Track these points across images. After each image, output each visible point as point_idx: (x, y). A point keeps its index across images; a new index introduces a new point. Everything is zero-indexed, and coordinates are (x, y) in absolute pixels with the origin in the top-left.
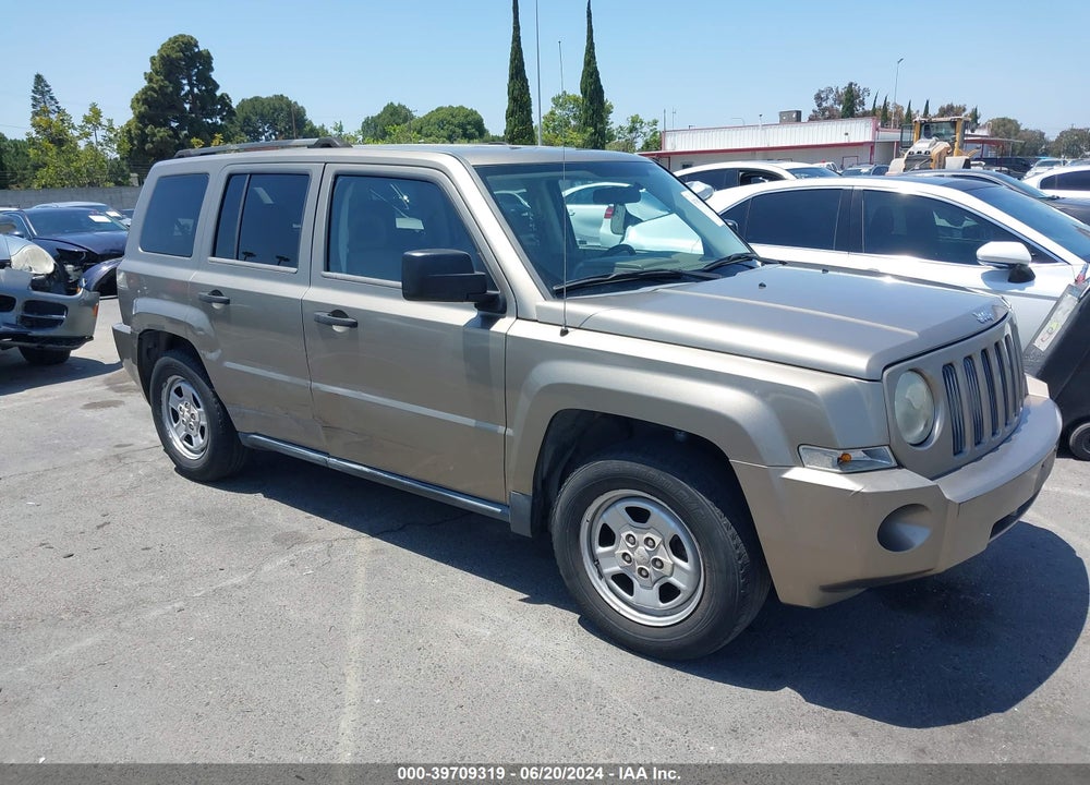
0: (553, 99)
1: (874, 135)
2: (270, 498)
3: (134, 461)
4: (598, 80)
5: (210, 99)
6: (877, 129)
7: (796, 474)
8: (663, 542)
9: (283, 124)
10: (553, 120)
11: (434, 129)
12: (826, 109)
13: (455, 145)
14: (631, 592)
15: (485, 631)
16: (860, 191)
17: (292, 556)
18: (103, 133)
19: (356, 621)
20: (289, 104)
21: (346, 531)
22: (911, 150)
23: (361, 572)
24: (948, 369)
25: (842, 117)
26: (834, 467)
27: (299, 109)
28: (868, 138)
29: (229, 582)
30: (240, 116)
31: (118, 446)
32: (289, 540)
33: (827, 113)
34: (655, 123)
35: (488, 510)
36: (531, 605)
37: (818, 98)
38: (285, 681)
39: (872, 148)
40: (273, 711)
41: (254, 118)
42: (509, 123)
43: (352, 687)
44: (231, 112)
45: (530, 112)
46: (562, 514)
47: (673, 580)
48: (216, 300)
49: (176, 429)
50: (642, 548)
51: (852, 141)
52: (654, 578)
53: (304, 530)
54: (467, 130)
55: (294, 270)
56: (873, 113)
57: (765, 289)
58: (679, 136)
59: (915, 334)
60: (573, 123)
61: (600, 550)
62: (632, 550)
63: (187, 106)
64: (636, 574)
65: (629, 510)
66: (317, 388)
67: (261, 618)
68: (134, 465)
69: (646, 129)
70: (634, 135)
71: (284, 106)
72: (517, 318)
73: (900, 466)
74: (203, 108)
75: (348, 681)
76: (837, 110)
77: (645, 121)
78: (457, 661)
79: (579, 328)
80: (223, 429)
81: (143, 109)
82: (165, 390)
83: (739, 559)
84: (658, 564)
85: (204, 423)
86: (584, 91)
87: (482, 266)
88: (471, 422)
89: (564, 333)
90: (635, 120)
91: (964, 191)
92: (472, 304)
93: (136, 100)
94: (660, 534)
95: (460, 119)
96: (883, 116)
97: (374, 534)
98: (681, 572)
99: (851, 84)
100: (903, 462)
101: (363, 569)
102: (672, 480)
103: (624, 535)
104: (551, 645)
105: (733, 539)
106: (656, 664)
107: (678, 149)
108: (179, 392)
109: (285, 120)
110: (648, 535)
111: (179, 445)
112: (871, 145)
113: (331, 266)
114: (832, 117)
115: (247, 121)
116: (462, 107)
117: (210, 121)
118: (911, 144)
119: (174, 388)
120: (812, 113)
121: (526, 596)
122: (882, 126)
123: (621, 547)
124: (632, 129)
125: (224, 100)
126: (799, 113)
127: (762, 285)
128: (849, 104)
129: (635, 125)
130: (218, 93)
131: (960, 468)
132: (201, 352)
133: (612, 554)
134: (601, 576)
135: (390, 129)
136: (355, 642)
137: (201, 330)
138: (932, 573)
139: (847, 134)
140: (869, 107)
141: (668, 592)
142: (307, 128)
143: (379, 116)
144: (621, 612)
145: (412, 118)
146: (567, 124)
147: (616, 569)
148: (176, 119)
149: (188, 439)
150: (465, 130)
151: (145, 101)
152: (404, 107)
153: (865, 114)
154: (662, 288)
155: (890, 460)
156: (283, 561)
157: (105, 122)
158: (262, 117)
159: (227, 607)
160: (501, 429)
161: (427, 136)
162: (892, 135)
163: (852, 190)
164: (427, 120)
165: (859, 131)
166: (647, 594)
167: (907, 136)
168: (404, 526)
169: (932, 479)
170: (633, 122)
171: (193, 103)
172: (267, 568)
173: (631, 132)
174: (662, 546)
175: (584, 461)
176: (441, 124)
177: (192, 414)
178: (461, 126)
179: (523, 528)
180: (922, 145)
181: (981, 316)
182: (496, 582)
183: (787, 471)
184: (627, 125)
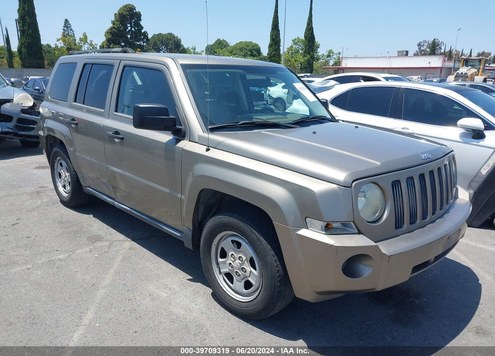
0: (293, 40)
1: (443, 64)
2: (96, 217)
3: (44, 194)
4: (313, 32)
5: (139, 34)
6: (444, 61)
7: (303, 232)
8: (246, 259)
9: (171, 46)
10: (292, 50)
11: (238, 51)
12: (423, 50)
13: (246, 59)
14: (232, 282)
15: (164, 294)
16: (404, 88)
17: (92, 247)
18: (88, 46)
19: (107, 282)
20: (174, 37)
21: (122, 237)
22: (457, 72)
23: (120, 258)
24: (396, 184)
25: (429, 55)
26: (322, 231)
27: (178, 39)
28: (440, 65)
29: (57, 257)
30: (152, 42)
31: (40, 187)
32: (95, 239)
33: (423, 52)
34: (339, 54)
35: (175, 235)
36: (193, 283)
37: (419, 45)
38: (59, 310)
39: (441, 70)
40: (46, 325)
41: (158, 43)
42: (269, 50)
43: (90, 315)
44: (148, 40)
45: (279, 46)
46: (204, 240)
47: (250, 279)
48: (73, 123)
49: (60, 182)
50: (238, 261)
51: (432, 66)
52: (242, 277)
53: (103, 235)
54: (253, 52)
55: (104, 110)
56: (444, 54)
57: (315, 135)
58: (349, 60)
59: (379, 163)
60: (301, 51)
61: (220, 260)
62: (233, 262)
63: (129, 36)
64: (235, 274)
65: (233, 241)
66: (109, 168)
67: (64, 277)
68: (43, 197)
69: (335, 56)
70: (329, 58)
71: (172, 38)
72: (190, 141)
73: (360, 233)
74: (136, 37)
75: (88, 313)
76: (428, 51)
77: (335, 52)
78: (145, 308)
79: (215, 148)
80: (76, 184)
81: (109, 37)
82: (56, 163)
83: (278, 273)
84: (244, 270)
85: (70, 180)
86: (306, 37)
87: (176, 114)
88: (167, 191)
89: (208, 150)
90: (330, 52)
91: (455, 91)
92: (171, 132)
93: (107, 32)
94: (246, 256)
95: (251, 48)
96: (449, 55)
97: (134, 239)
98: (254, 275)
99: (435, 39)
100: (362, 231)
101: (121, 257)
102: (250, 229)
103: (230, 254)
104: (193, 305)
105: (276, 262)
106: (240, 320)
107: (348, 66)
108: (61, 164)
109: (172, 45)
110: (241, 255)
111: (61, 189)
112: (441, 69)
113: (118, 110)
114: (425, 55)
115: (155, 44)
116: (251, 42)
117: (138, 43)
118: (459, 69)
119: (59, 163)
120: (415, 52)
121: (192, 278)
122: (448, 60)
123: (229, 260)
124: (329, 56)
125: (145, 34)
126: (407, 52)
127: (314, 133)
128: (433, 49)
129: (330, 54)
130: (143, 31)
131: (399, 236)
132: (67, 147)
133: (225, 262)
134: (220, 273)
135: (217, 50)
136: (102, 292)
137: (67, 137)
138: (374, 291)
139: (429, 63)
140: (442, 51)
141: (248, 285)
142: (182, 48)
143: (213, 44)
144: (227, 292)
145: (228, 46)
146: (298, 52)
147: (226, 270)
148: (124, 42)
149: (64, 187)
150: (252, 53)
151: (111, 33)
152: (225, 41)
153: (441, 54)
154: (263, 131)
155: (354, 229)
156: (87, 249)
157: (89, 41)
158: (162, 42)
159: (50, 270)
160: (179, 196)
161: (234, 54)
162: (450, 64)
163: (400, 88)
164: (235, 47)
165: (436, 62)
166: (239, 285)
167: (457, 65)
168: (149, 237)
169: (375, 242)
170: (329, 53)
171: (131, 35)
172: (78, 252)
173: (328, 57)
174: (246, 261)
175: (214, 214)
176: (241, 49)
177: (66, 175)
178: (251, 51)
179: (189, 244)
180: (463, 70)
181: (423, 156)
182: (181, 269)
183: (299, 230)
184: (326, 54)
